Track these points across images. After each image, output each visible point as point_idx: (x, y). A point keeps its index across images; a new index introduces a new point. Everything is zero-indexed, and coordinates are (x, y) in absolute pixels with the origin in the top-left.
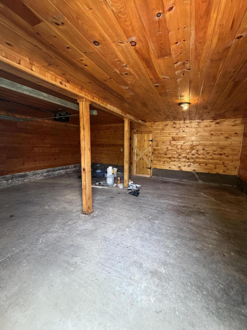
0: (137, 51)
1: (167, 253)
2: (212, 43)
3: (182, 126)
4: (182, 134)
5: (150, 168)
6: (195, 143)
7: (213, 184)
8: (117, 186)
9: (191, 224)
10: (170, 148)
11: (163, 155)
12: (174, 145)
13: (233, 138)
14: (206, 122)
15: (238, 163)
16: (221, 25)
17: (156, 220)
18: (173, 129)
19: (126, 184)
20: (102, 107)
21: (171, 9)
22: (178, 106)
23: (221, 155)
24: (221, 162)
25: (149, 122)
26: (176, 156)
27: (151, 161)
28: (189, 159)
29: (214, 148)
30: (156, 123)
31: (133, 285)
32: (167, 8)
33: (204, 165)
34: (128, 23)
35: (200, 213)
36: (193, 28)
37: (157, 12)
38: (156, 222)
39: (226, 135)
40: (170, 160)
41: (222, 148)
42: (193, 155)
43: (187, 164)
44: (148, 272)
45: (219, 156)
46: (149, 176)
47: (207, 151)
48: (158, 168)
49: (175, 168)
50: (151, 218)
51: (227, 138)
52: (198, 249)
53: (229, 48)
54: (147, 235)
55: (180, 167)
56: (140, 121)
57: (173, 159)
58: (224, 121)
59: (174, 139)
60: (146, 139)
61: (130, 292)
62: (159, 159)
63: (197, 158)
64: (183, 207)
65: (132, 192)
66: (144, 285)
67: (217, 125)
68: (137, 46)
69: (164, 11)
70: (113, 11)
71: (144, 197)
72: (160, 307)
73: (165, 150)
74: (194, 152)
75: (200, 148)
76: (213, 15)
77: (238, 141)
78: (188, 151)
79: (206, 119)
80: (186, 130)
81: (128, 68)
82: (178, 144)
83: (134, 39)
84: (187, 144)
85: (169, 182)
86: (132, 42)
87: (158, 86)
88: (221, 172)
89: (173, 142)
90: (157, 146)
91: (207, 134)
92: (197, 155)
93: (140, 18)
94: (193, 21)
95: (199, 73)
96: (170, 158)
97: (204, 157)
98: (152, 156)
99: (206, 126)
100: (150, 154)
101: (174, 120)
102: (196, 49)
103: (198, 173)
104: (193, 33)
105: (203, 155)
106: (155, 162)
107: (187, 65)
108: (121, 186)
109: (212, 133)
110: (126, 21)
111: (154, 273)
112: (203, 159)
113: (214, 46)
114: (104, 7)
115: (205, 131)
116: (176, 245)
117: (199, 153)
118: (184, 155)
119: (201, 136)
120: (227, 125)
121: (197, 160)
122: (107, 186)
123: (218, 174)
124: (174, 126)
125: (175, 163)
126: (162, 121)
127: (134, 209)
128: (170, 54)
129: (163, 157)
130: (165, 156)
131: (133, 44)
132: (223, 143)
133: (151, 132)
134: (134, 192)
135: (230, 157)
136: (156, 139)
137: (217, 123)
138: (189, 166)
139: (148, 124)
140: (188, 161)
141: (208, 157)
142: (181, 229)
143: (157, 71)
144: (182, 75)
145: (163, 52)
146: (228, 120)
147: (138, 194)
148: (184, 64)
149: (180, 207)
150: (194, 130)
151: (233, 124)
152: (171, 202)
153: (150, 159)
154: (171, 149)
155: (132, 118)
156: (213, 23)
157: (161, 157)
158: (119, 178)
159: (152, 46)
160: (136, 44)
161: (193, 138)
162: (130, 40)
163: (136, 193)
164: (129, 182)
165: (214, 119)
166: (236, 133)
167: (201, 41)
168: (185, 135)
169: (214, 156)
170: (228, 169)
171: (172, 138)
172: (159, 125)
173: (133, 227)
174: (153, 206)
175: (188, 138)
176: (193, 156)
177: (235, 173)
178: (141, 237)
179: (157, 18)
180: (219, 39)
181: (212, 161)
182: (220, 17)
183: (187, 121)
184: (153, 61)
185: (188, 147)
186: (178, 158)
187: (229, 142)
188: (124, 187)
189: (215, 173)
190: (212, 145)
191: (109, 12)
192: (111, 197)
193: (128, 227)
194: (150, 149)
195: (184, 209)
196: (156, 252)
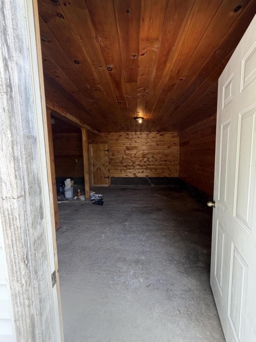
0: (111, 75)
1: (142, 244)
2: (165, 79)
3: (134, 136)
4: (134, 144)
5: (108, 177)
6: (146, 152)
7: (162, 186)
8: (78, 199)
9: (154, 219)
10: (125, 157)
11: (119, 164)
12: (129, 154)
13: (173, 147)
14: (153, 134)
15: (178, 168)
16: (171, 71)
17: (126, 221)
18: (127, 139)
19: (87, 196)
20: (62, 116)
21: (143, 54)
22: (134, 120)
23: (166, 161)
24: (166, 167)
25: (104, 132)
26: (131, 164)
27: (109, 170)
28: (142, 166)
29: (161, 155)
30: (111, 134)
31: (123, 275)
32: (140, 53)
33: (154, 170)
34: (110, 55)
35: (159, 210)
36: (155, 68)
37: (134, 54)
38: (127, 223)
39: (169, 145)
40: (126, 168)
41: (166, 156)
42: (145, 162)
43: (140, 171)
44: (132, 262)
45: (164, 162)
46: (107, 185)
47: (155, 158)
48: (115, 176)
49: (131, 175)
50: (122, 221)
51: (169, 147)
52: (164, 236)
53: (175, 84)
54: (122, 235)
55: (135, 174)
56: (96, 132)
57: (129, 167)
58: (166, 133)
59: (128, 149)
60: (102, 148)
61: (123, 281)
62: (116, 168)
63: (148, 165)
64: (145, 207)
65: (96, 202)
66: (132, 272)
67: (161, 136)
68: (112, 71)
69: (138, 54)
70: (100, 45)
71: (109, 205)
72: (148, 282)
73: (121, 159)
74: (145, 159)
75: (150, 156)
76: (168, 65)
77: (176, 149)
78: (141, 159)
79: (153, 131)
80: (138, 140)
81: (99, 86)
82: (132, 153)
83: (111, 66)
84: (140, 153)
85: (127, 189)
86: (110, 68)
87: (121, 103)
88: (167, 175)
89: (128, 152)
90: (113, 155)
91: (154, 144)
92: (147, 163)
93: (120, 54)
94: (156, 65)
95: (154, 97)
96: (126, 166)
97: (154, 163)
98: (109, 166)
99: (153, 138)
100: (107, 164)
101: (127, 131)
102: (155, 81)
103: (150, 178)
104: (155, 71)
105: (153, 162)
106: (111, 171)
107: (147, 91)
108: (82, 198)
109: (158, 143)
110: (109, 54)
111: (137, 262)
112: (153, 165)
113: (166, 81)
114: (95, 41)
115: (153, 141)
116: (147, 237)
117: (150, 160)
118: (137, 163)
119: (150, 145)
120: (168, 136)
121: (148, 167)
122: (67, 200)
123: (165, 178)
124: (127, 136)
125: (131, 171)
126: (116, 132)
127: (103, 217)
128: (136, 82)
129: (120, 166)
130: (121, 165)
131: (110, 69)
132: (167, 151)
133: (106, 142)
134: (98, 201)
135: (173, 163)
136: (112, 149)
137: (161, 135)
138: (142, 172)
139: (103, 134)
140: (141, 168)
141: (157, 163)
142: (148, 225)
143: (123, 91)
144: (142, 97)
145: (132, 79)
146: (169, 132)
147: (103, 202)
148: (145, 89)
149: (143, 207)
150: (144, 140)
151: (172, 136)
152: (134, 205)
153: (107, 168)
154: (127, 158)
155: (89, 128)
156: (167, 69)
157: (117, 166)
158: (79, 190)
159: (124, 73)
160: (112, 70)
161: (144, 148)
162: (108, 66)
163: (100, 203)
164: (90, 193)
165: (159, 131)
166: (175, 143)
167: (158, 77)
168: (137, 145)
169: (162, 163)
170: (172, 173)
171: (127, 147)
172: (114, 135)
173: (108, 232)
174: (119, 211)
175: (140, 148)
176: (145, 164)
177: (176, 175)
178: (117, 238)
179: (132, 57)
180: (170, 78)
181: (159, 166)
182: (171, 66)
183: (138, 133)
184: (122, 83)
185: (140, 156)
186: (133, 166)
187: (171, 150)
188: (86, 199)
189: (163, 176)
190: (159, 153)
191: (97, 45)
192: (75, 210)
193: (102, 233)
194: (107, 159)
195: (146, 209)
196: (134, 246)
